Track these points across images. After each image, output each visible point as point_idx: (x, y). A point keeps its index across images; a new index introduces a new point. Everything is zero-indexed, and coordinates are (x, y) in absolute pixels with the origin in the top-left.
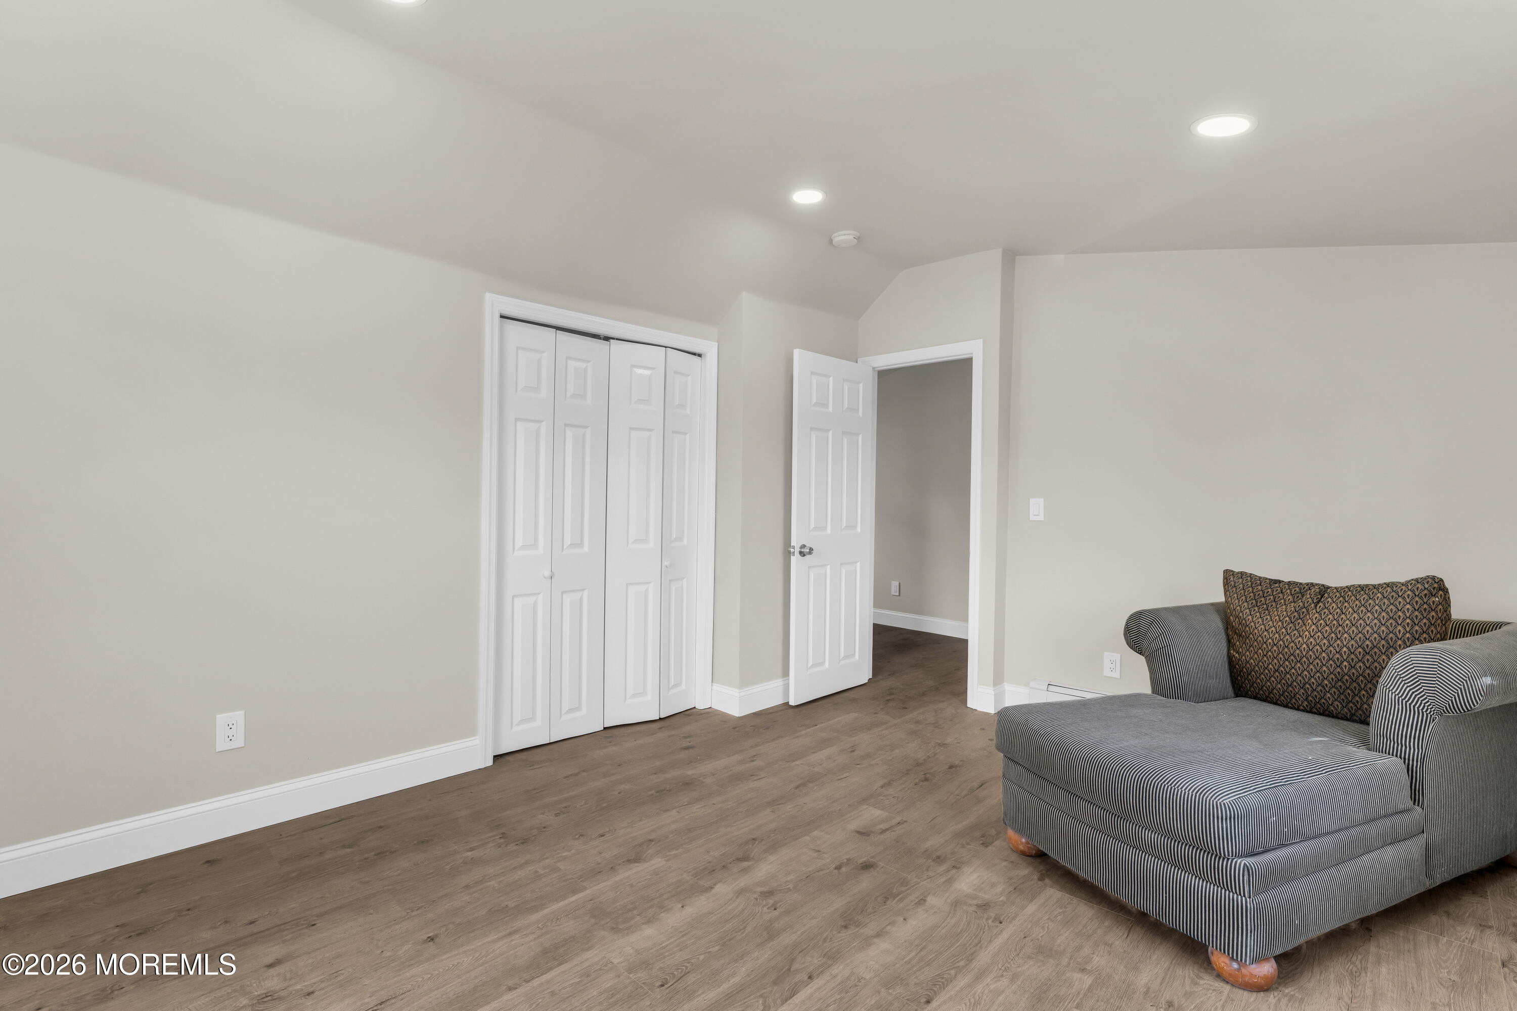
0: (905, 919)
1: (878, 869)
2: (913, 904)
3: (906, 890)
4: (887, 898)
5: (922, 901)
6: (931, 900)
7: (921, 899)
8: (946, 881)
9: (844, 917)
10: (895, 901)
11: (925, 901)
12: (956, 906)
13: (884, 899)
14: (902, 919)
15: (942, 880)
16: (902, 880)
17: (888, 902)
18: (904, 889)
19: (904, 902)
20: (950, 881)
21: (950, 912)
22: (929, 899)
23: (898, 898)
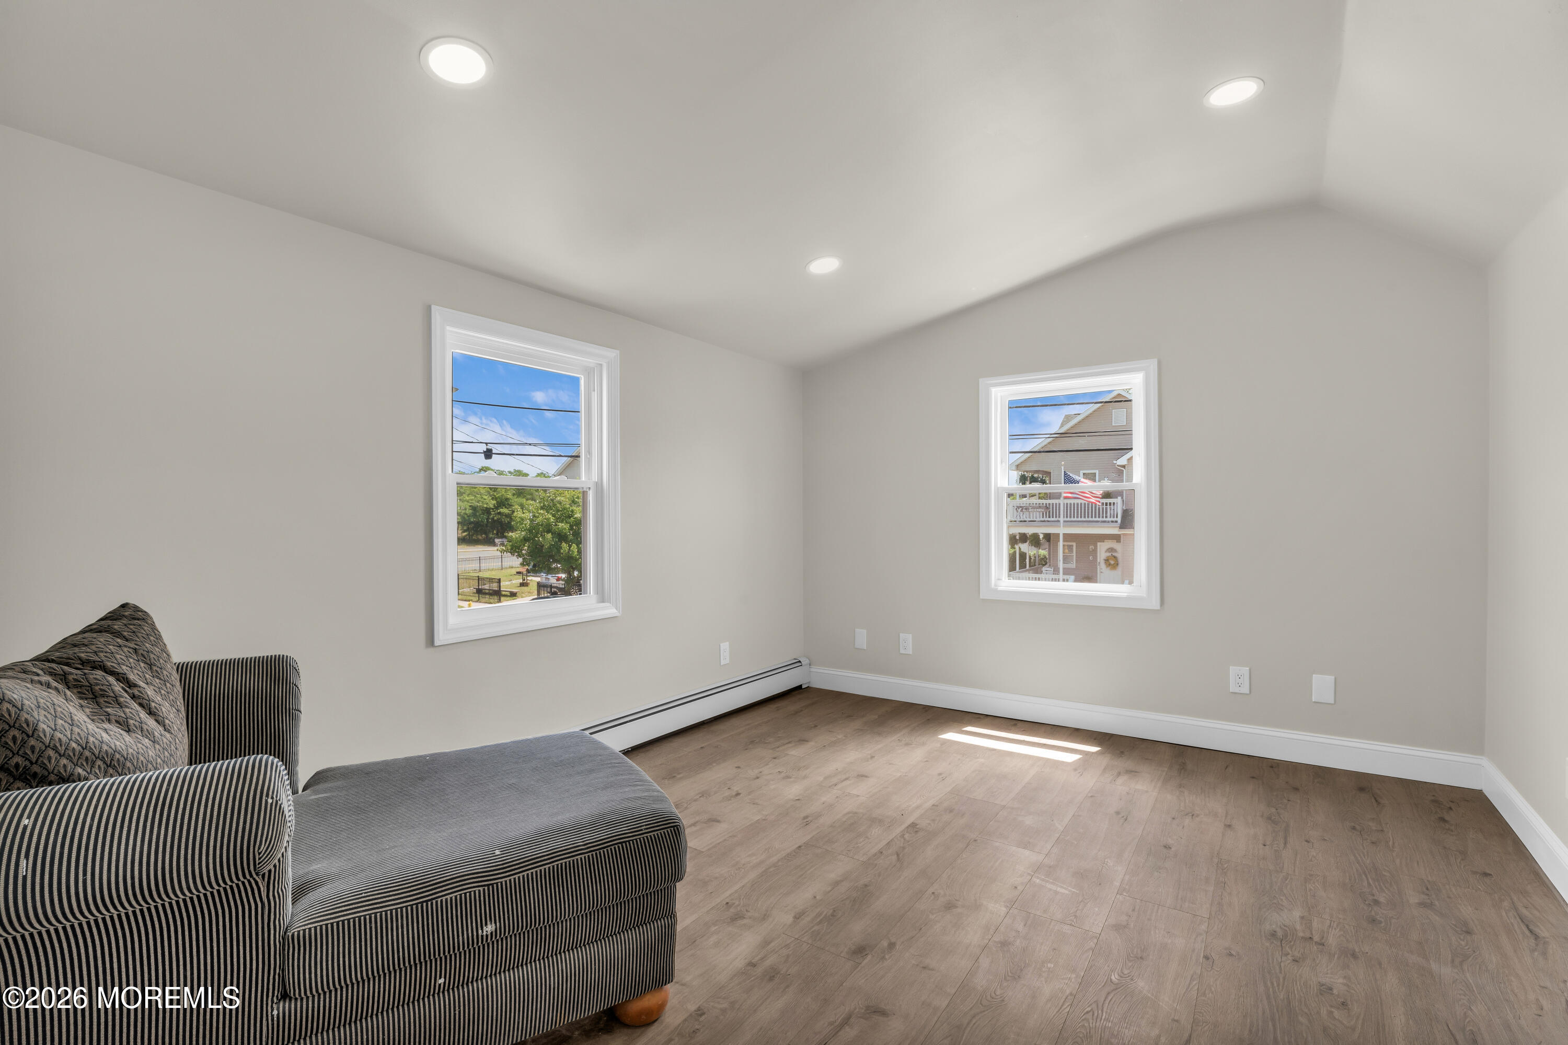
0: (815, 897)
1: (846, 950)
2: (808, 913)
3: (813, 927)
4: (833, 915)
5: (798, 917)
6: (788, 919)
7: (799, 918)
8: (770, 943)
9: (869, 893)
10: (825, 913)
11: (795, 917)
12: (765, 915)
13: (835, 914)
14: (817, 897)
15: (772, 944)
16: (817, 939)
17: (831, 911)
18: (816, 928)
19: (815, 914)
20: (766, 943)
21: (772, 908)
22: (791, 919)
23: (821, 917)
